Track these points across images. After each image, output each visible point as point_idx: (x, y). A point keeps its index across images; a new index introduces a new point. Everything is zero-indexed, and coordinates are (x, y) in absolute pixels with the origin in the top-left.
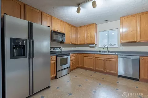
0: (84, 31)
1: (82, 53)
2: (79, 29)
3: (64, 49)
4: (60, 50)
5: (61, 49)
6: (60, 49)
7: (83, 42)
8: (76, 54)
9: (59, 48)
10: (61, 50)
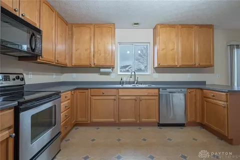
0: (88, 37)
1: (87, 89)
2: (74, 29)
3: (32, 78)
4: (18, 82)
5: (23, 79)
6: (18, 78)
7: (85, 62)
8: (71, 90)
9: (14, 76)
10: (22, 83)
